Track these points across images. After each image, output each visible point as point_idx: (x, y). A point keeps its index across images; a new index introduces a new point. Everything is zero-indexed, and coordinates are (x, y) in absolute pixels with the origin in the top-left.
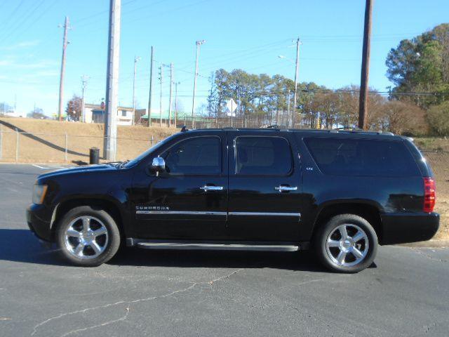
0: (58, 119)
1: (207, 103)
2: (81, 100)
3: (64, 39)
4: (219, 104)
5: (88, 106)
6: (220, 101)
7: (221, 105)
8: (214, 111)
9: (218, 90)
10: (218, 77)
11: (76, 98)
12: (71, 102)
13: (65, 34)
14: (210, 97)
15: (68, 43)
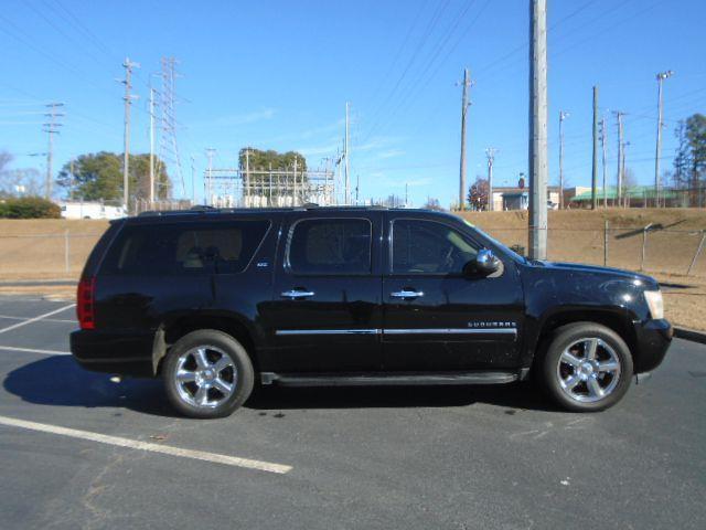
0: (460, 209)
1: (673, 170)
2: (488, 183)
3: (463, 100)
4: (694, 169)
5: (497, 190)
6: (696, 165)
7: (698, 169)
8: (686, 179)
9: (691, 148)
10: (690, 127)
11: (480, 181)
12: (474, 187)
13: (464, 93)
14: (677, 160)
15: (470, 104)
